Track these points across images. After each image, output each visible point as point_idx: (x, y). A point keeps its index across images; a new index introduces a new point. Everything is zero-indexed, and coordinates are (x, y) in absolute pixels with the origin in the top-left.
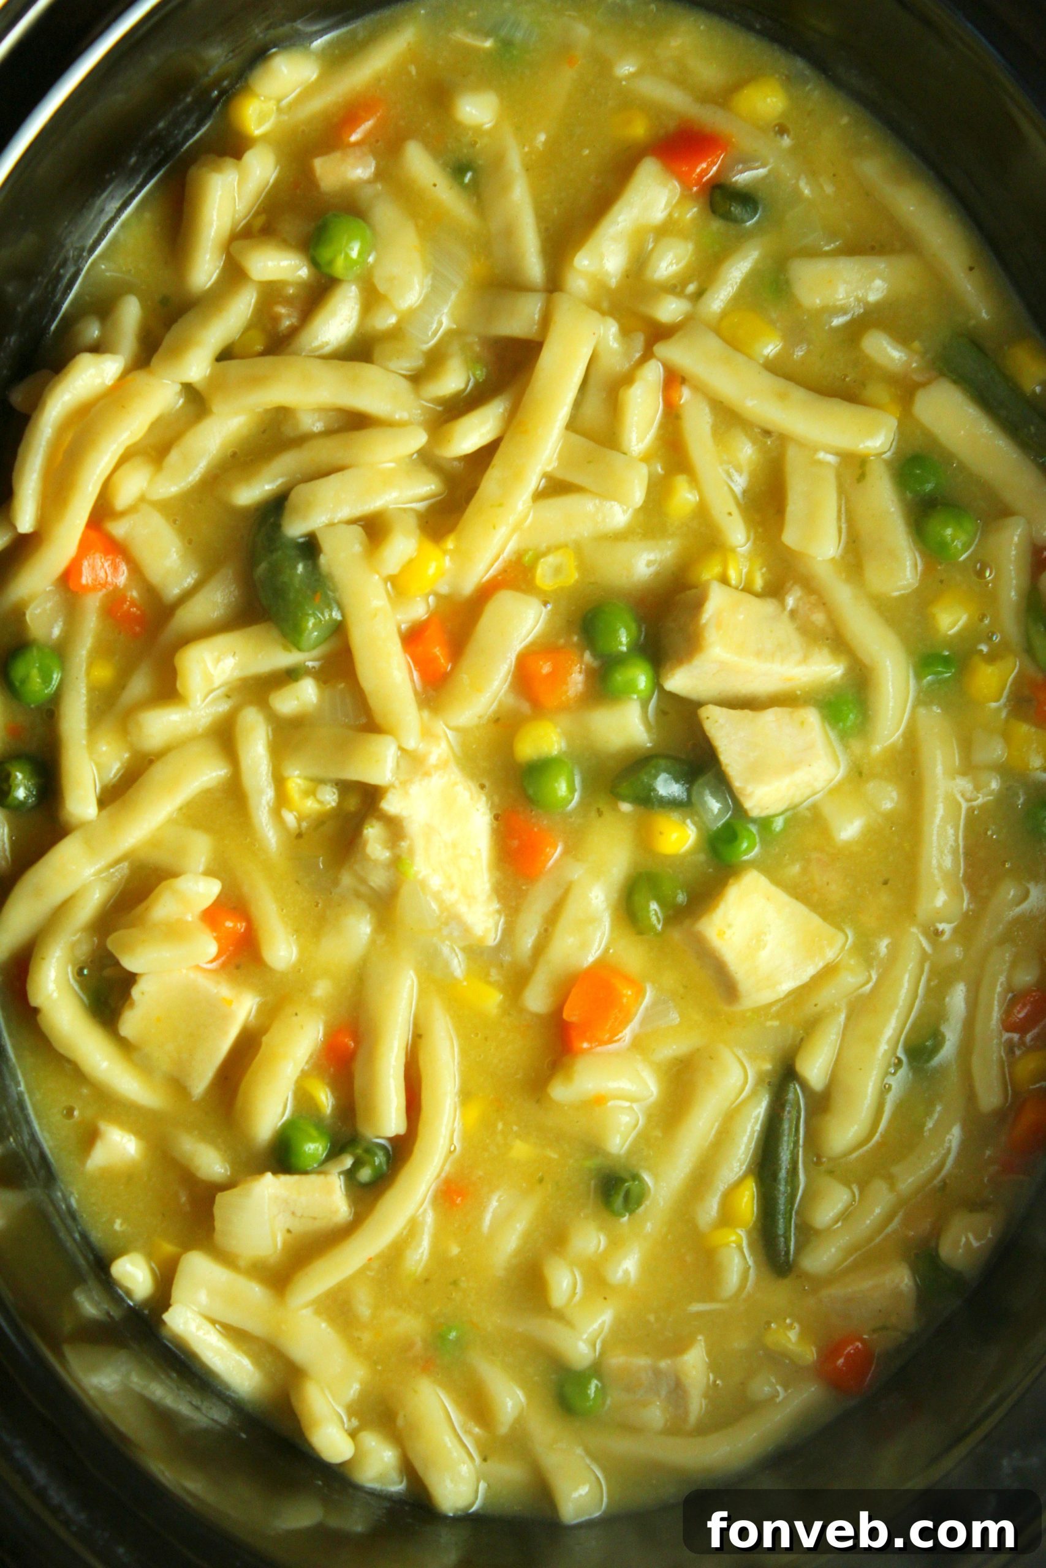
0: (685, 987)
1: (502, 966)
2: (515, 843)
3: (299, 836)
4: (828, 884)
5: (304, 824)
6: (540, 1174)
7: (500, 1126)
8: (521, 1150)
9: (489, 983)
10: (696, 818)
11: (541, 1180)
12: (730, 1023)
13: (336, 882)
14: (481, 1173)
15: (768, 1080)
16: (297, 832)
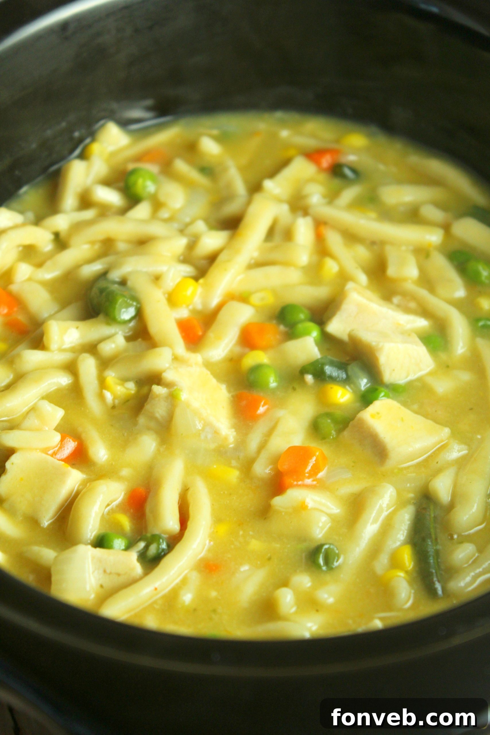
0: (354, 462)
1: (239, 459)
2: (244, 403)
3: (114, 407)
4: (436, 411)
5: (117, 402)
6: (269, 555)
7: (241, 533)
8: (255, 545)
9: (231, 467)
10: (352, 386)
11: (269, 559)
12: (384, 476)
13: (135, 424)
14: (229, 556)
15: (412, 501)
16: (112, 405)
